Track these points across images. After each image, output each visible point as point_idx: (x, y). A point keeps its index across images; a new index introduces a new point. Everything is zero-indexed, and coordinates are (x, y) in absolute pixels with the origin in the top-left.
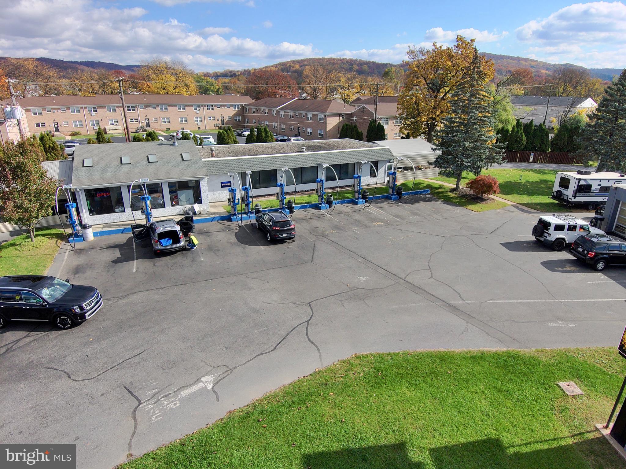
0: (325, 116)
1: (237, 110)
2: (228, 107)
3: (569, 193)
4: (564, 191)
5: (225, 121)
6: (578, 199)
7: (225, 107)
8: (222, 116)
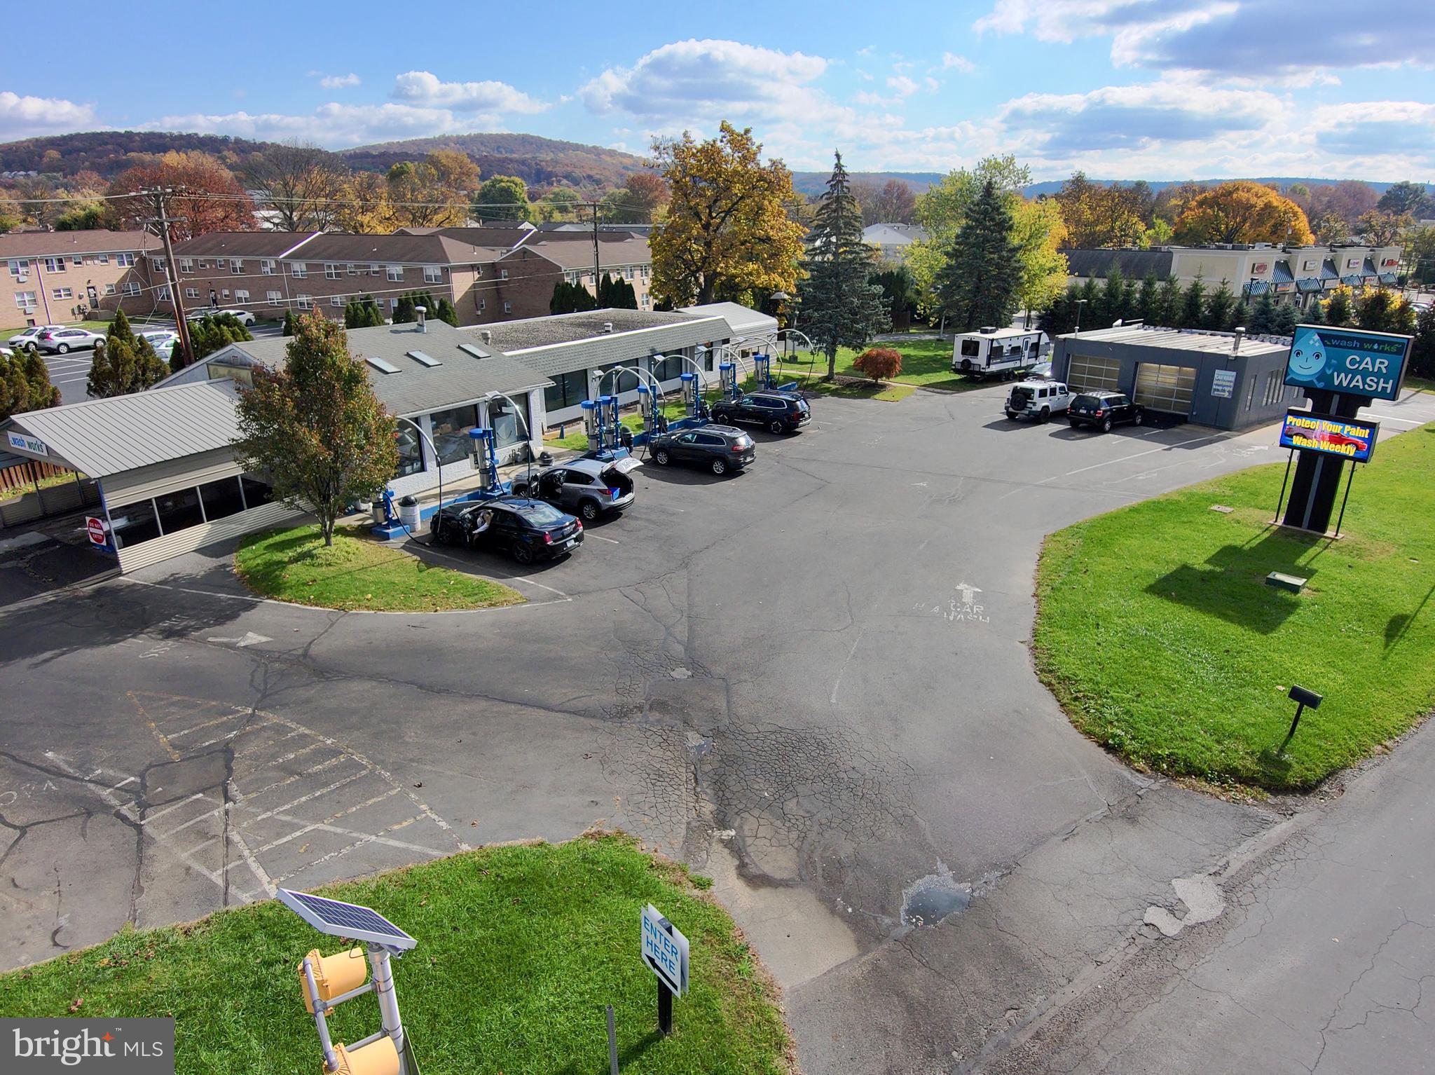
0: (446, 271)
1: (127, 266)
2: (102, 261)
4: (973, 361)
5: (100, 298)
7: (96, 262)
8: (90, 285)
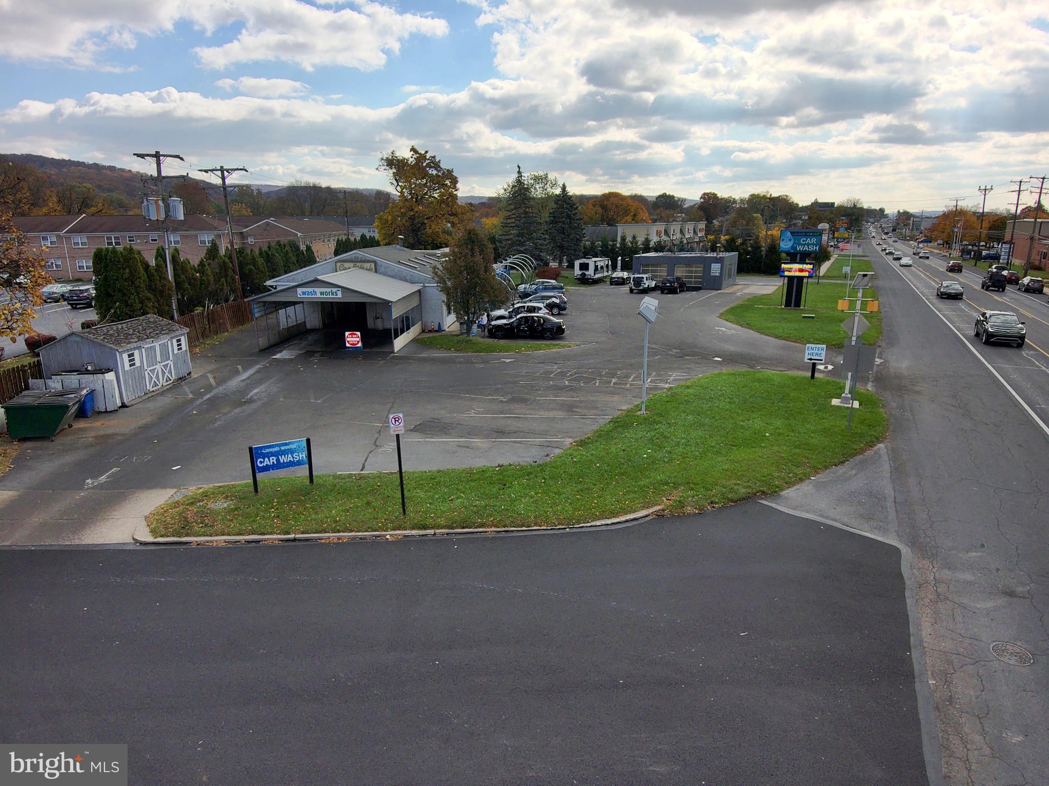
0: (219, 237)
3: (590, 272)
4: (587, 273)
6: (597, 276)
